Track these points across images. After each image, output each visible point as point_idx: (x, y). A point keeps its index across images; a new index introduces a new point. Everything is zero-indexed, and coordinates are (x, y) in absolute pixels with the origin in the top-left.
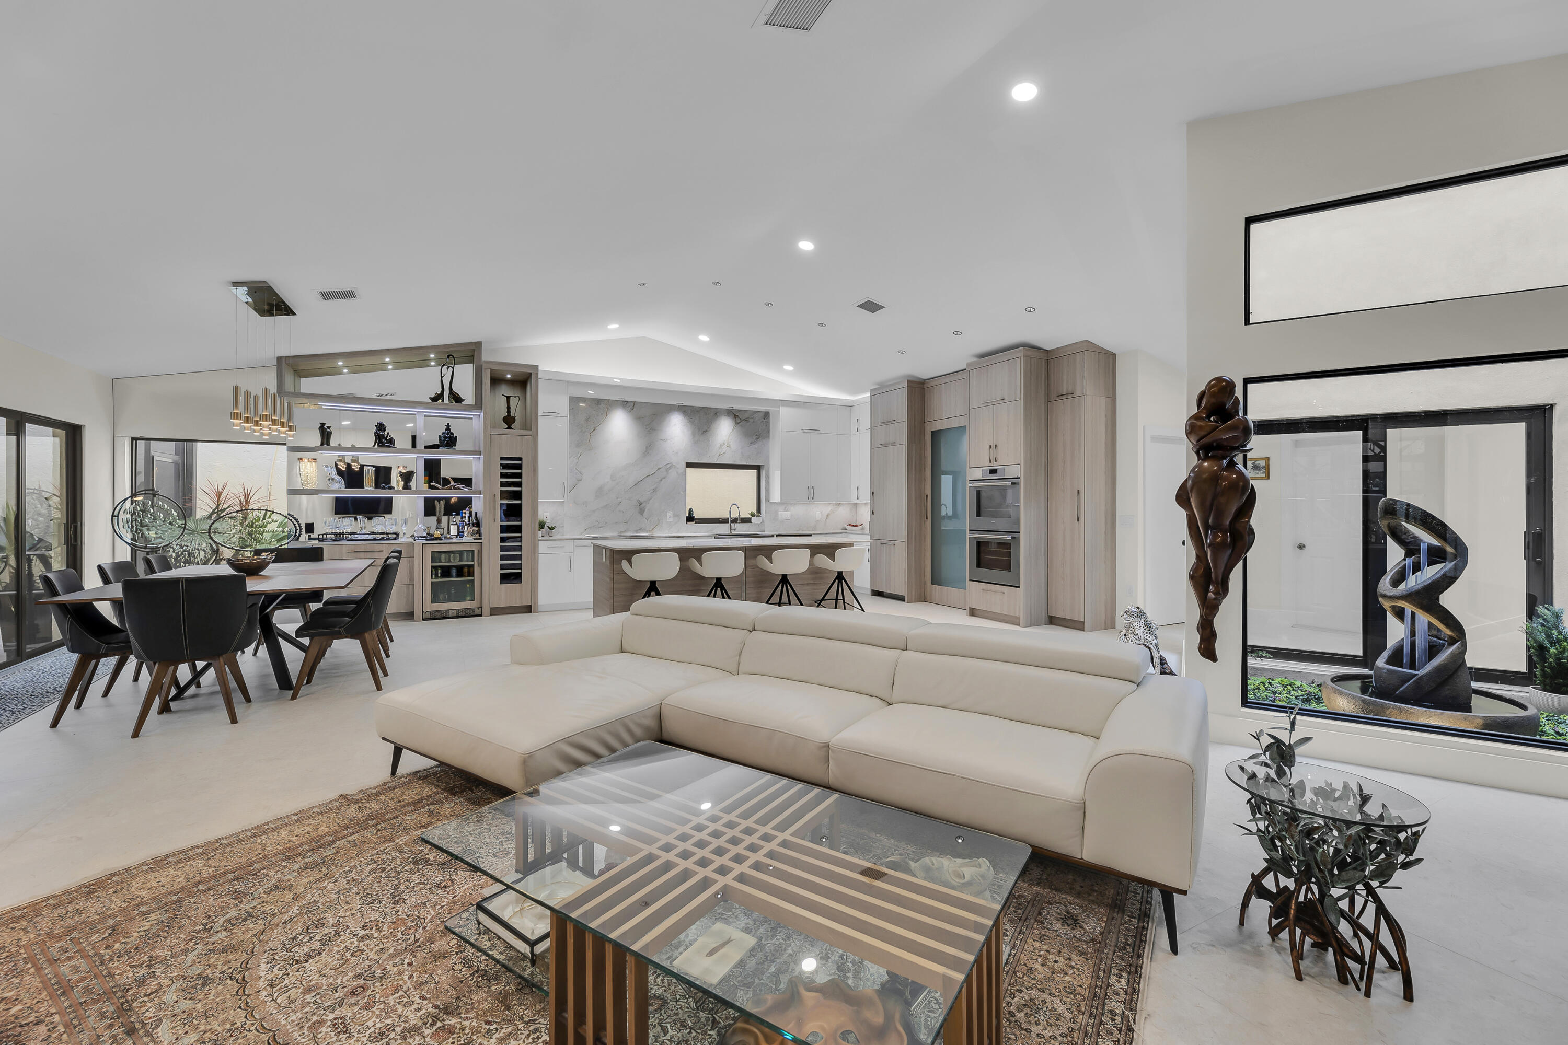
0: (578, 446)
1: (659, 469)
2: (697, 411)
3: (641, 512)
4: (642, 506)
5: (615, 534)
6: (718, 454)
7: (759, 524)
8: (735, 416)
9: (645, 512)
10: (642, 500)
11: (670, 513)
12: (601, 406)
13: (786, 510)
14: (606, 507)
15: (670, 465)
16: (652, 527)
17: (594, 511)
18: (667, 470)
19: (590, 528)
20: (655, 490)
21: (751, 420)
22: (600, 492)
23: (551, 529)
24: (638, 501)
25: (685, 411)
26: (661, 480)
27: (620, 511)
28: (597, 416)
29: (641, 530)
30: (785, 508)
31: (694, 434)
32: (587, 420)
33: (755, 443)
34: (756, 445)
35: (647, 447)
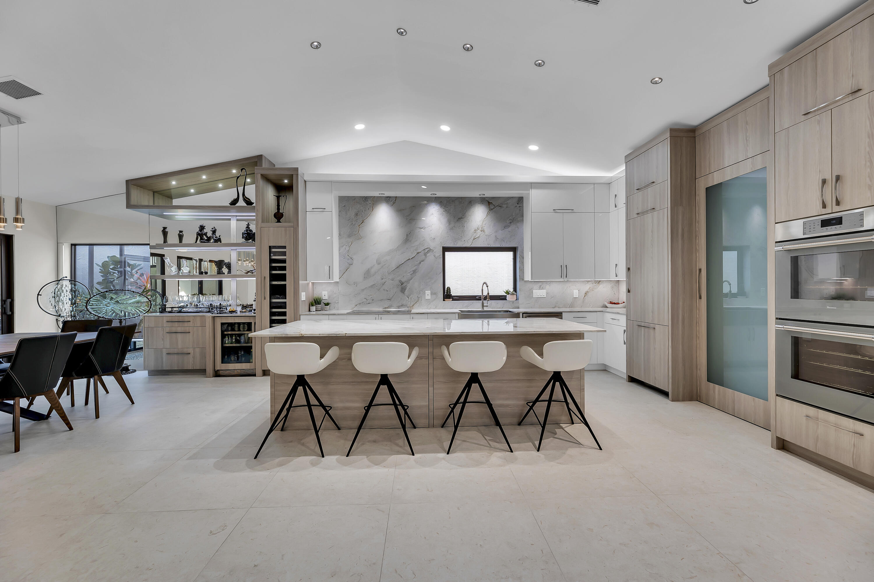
0: (349, 236)
1: (418, 253)
2: (453, 201)
3: (403, 290)
4: (404, 285)
5: (381, 309)
6: (472, 238)
7: (513, 302)
8: (489, 203)
9: (406, 291)
10: (403, 280)
11: (428, 292)
12: (368, 202)
13: (540, 288)
14: (372, 286)
15: (428, 249)
16: (412, 304)
17: (363, 290)
18: (425, 255)
19: (360, 304)
20: (414, 272)
21: (505, 206)
22: (367, 274)
23: (327, 304)
24: (400, 281)
25: (441, 202)
26: (420, 263)
27: (384, 290)
28: (365, 210)
29: (402, 306)
30: (540, 286)
31: (449, 222)
32: (357, 215)
33: (509, 226)
34: (510, 229)
35: (407, 235)
